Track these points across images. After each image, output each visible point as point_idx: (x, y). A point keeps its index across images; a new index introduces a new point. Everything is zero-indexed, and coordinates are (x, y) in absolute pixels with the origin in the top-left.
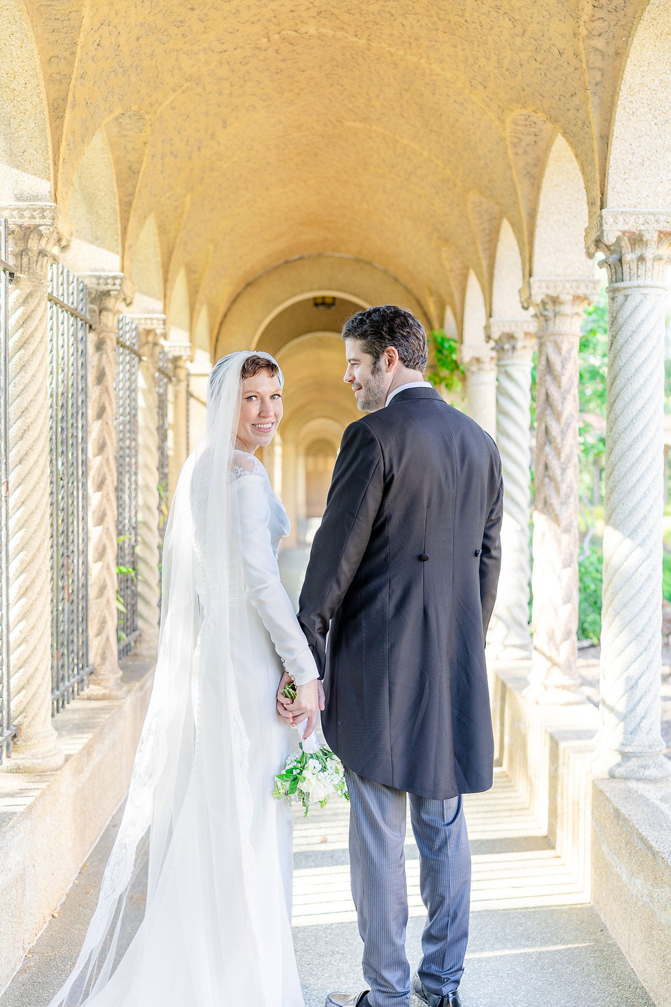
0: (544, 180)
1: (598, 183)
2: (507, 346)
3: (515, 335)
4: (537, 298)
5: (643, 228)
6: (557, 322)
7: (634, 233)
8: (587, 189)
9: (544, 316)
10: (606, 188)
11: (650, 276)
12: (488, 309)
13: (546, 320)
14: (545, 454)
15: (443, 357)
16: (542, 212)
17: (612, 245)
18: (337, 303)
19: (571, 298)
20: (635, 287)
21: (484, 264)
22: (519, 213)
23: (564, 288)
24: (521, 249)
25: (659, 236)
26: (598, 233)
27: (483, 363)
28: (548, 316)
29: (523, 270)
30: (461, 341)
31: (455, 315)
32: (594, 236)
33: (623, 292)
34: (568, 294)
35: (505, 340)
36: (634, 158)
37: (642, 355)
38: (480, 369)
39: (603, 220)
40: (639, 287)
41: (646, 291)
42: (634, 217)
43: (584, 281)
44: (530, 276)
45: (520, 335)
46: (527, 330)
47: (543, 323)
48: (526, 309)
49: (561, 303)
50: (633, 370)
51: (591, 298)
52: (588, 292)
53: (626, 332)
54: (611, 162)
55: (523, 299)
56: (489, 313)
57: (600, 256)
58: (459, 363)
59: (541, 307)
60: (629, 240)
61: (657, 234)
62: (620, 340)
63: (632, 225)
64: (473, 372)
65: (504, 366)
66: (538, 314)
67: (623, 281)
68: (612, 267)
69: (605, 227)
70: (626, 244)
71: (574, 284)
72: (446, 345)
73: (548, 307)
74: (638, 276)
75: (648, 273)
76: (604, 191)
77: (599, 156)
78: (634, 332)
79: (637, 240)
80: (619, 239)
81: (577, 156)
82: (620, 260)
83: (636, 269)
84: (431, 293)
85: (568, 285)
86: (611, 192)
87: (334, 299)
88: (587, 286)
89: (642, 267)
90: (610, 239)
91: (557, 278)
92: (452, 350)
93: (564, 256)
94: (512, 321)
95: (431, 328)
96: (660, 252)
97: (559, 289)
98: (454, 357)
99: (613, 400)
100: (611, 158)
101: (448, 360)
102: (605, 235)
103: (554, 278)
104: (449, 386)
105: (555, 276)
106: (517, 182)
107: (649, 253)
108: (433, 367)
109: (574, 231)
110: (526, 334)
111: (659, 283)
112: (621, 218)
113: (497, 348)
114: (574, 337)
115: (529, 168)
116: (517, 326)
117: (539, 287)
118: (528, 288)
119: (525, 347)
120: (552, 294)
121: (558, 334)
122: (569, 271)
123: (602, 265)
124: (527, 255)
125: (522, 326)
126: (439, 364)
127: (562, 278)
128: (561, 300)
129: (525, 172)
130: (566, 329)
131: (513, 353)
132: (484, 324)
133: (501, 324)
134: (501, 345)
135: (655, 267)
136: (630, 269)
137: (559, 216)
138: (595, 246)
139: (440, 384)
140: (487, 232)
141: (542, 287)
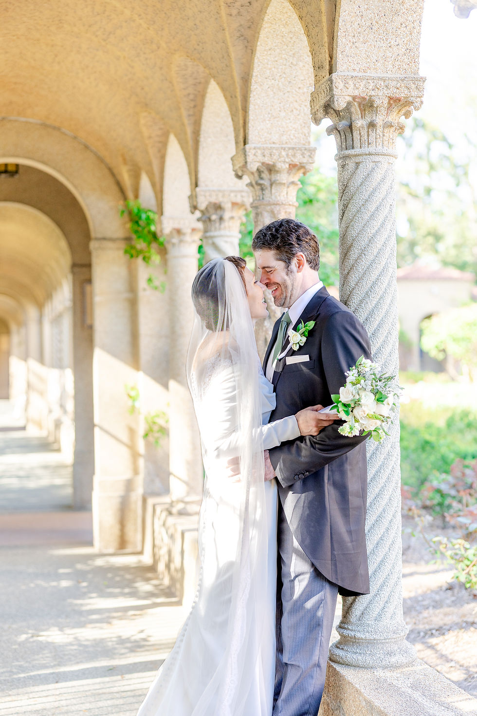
0: (259, 44)
1: (326, 45)
2: (214, 217)
3: (223, 205)
4: (253, 166)
5: (373, 93)
6: (273, 191)
7: (364, 98)
8: (313, 53)
9: (260, 185)
10: (335, 51)
11: (381, 144)
12: (193, 178)
13: (262, 189)
14: (264, 329)
15: (139, 229)
16: (257, 76)
17: (341, 111)
18: (21, 171)
19: (287, 166)
20: (366, 154)
21: (189, 130)
22: (232, 77)
23: (280, 154)
24: (233, 115)
25: (389, 103)
26: (328, 98)
27: (184, 234)
28: (264, 184)
29: (237, 137)
30: (161, 212)
31: (153, 185)
32: (322, 100)
33: (354, 159)
34: (284, 162)
35: (211, 211)
36: (363, 21)
37: (376, 225)
38: (181, 241)
39: (334, 84)
40: (370, 154)
41: (377, 158)
42: (364, 82)
43: (300, 149)
44: (245, 143)
45: (227, 206)
46: (234, 200)
47: (259, 192)
48: (239, 177)
49: (277, 172)
50: (366, 240)
51: (307, 167)
52: (305, 161)
53: (358, 200)
54: (340, 24)
55: (237, 167)
56: (194, 182)
58: (159, 234)
59: (256, 175)
60: (360, 105)
61: (387, 100)
62: (352, 209)
63: (362, 90)
64: (174, 245)
65: (212, 237)
66: (254, 183)
67: (353, 148)
68: (342, 133)
69: (336, 92)
70: (356, 109)
71: (291, 152)
72: (144, 216)
73: (263, 175)
74: (369, 144)
75: (378, 140)
76: (332, 54)
77: (327, 19)
78: (367, 200)
79: (368, 105)
80: (349, 104)
81: (301, 18)
82: (350, 127)
83: (366, 137)
84: (125, 162)
85: (284, 153)
86: (340, 55)
87: (17, 166)
88: (303, 154)
89: (373, 135)
90: (340, 103)
91: (273, 146)
92: (149, 221)
93: (279, 123)
94: (219, 191)
95: (125, 198)
96: (390, 119)
97: (275, 157)
98: (153, 228)
99: (346, 272)
100: (340, 21)
101: (145, 231)
102: (335, 99)
103: (269, 146)
104: (147, 259)
105: (270, 144)
106: (230, 44)
107: (379, 120)
108: (128, 239)
109: (288, 97)
110: (234, 204)
111: (390, 151)
112: (351, 83)
113: (204, 218)
114: (291, 207)
115: (243, 30)
116: (223, 196)
117: (255, 155)
118: (243, 156)
119: (232, 218)
120: (267, 162)
121: (274, 204)
122: (284, 138)
123: (330, 131)
124: (241, 122)
125: (229, 195)
126: (134, 236)
127: (277, 146)
128: (277, 169)
129: (238, 34)
130: (282, 198)
131: (220, 224)
132: (189, 193)
133: (207, 194)
134: (207, 215)
135: (385, 134)
136: (361, 136)
137: (273, 81)
138: (324, 110)
139: (137, 257)
140: (192, 97)
141: (257, 154)
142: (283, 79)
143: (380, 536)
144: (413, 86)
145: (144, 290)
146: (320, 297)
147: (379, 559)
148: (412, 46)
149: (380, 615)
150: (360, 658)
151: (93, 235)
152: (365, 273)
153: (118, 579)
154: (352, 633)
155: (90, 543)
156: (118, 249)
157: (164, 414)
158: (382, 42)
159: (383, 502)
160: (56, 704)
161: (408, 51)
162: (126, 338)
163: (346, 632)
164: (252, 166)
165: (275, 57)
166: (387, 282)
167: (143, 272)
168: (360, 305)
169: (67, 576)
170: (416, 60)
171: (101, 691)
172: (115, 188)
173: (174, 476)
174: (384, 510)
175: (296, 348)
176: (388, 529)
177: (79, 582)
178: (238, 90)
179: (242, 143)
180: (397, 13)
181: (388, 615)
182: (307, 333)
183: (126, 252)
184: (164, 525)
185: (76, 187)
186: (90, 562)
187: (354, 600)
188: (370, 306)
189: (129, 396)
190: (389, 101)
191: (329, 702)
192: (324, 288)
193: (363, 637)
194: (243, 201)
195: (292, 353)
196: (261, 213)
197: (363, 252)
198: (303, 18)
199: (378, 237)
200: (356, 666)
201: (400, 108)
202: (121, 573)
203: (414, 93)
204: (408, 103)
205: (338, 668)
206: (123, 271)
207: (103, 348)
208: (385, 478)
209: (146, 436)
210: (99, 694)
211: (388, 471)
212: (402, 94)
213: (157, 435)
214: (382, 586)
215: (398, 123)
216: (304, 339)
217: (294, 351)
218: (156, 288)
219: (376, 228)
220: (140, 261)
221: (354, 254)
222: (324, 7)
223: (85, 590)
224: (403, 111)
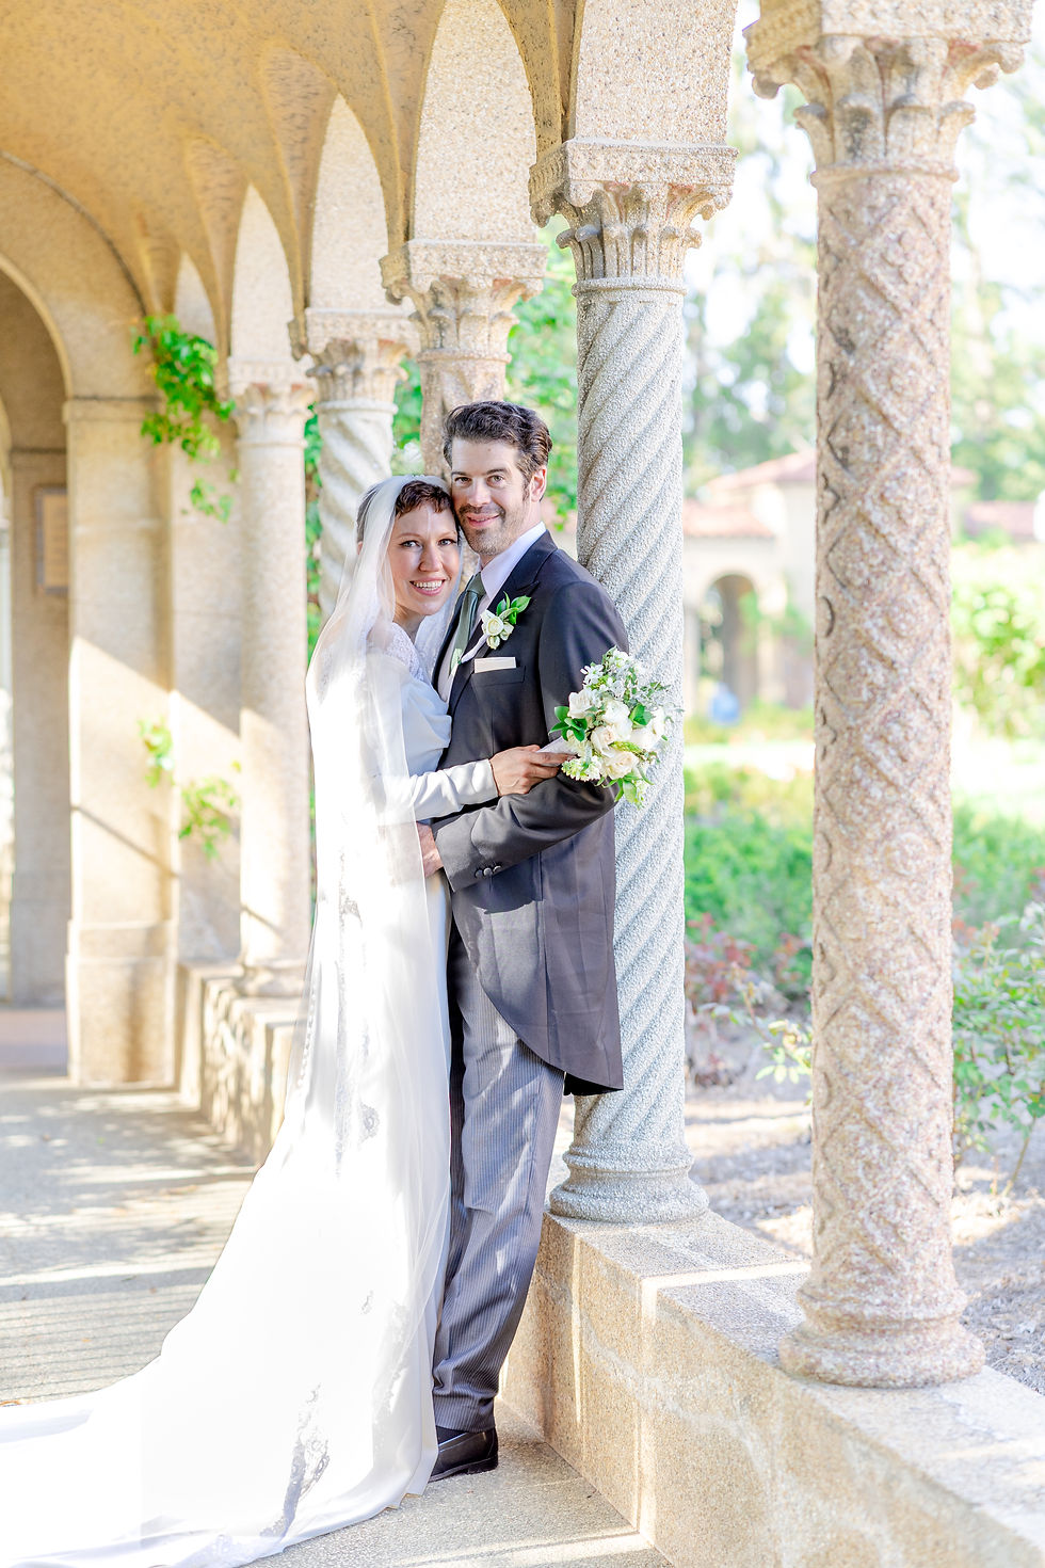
0: (436, 43)
1: (558, 85)
2: (341, 370)
3: (360, 345)
4: (423, 283)
5: (641, 177)
6: (462, 332)
7: (625, 187)
8: (535, 92)
9: (436, 318)
10: (572, 98)
11: (655, 271)
12: (300, 287)
13: (441, 328)
15: (176, 379)
16: (431, 105)
17: (584, 207)
19: (490, 283)
20: (628, 289)
21: (292, 188)
23: (476, 260)
24: (385, 177)
25: (670, 194)
26: (559, 184)
27: (276, 397)
28: (443, 318)
29: (391, 220)
30: (226, 347)
31: (210, 289)
32: (550, 186)
33: (605, 297)
34: (484, 275)
35: (337, 356)
36: (624, 44)
37: (644, 417)
38: (268, 412)
39: (569, 159)
40: (634, 288)
41: (646, 296)
42: (625, 157)
43: (517, 250)
44: (407, 238)
45: (370, 347)
46: (384, 335)
47: (434, 334)
48: (396, 301)
49: (470, 294)
50: (626, 445)
51: (530, 285)
52: (525, 273)
53: (612, 372)
54: (582, 50)
55: (389, 280)
56: (300, 294)
57: (560, 223)
58: (217, 392)
59: (429, 299)
60: (617, 197)
61: (666, 189)
62: (602, 387)
63: (619, 171)
64: (253, 418)
65: (338, 411)
66: (423, 314)
67: (604, 275)
68: (585, 247)
69: (573, 174)
70: (609, 204)
71: (497, 256)
72: (185, 352)
73: (443, 300)
74: (633, 268)
75: (651, 262)
76: (568, 103)
77: (559, 37)
78: (628, 373)
79: (631, 199)
80: (597, 195)
81: (513, 24)
82: (600, 236)
83: (628, 255)
84: (145, 230)
85: (483, 258)
86: (582, 107)
88: (521, 260)
89: (640, 252)
90: (581, 195)
91: (463, 242)
92: (197, 363)
93: (475, 198)
94: (354, 316)
95: (144, 311)
96: (673, 223)
97: (465, 266)
98: (206, 379)
99: (589, 503)
100: (583, 44)
101: (189, 383)
102: (572, 187)
103: (455, 242)
104: (190, 446)
105: (456, 238)
106: (379, 43)
107: (652, 226)
108: (148, 400)
109: (493, 146)
110: (384, 343)
111: (673, 282)
112: (600, 158)
113: (320, 372)
114: (497, 364)
115: (405, 16)
116: (361, 327)
117: (426, 260)
118: (403, 261)
119: (380, 372)
120: (451, 275)
121: (463, 358)
122: (485, 228)
123: (565, 240)
124: (400, 192)
125: (374, 325)
126: (162, 393)
127: (472, 242)
128: (469, 288)
129: (396, 24)
130: (480, 346)
131: (354, 385)
132: (290, 318)
133: (329, 322)
134: (328, 365)
135: (664, 251)
136: (619, 254)
137: (463, 116)
138: (552, 204)
139: (170, 440)
140: (299, 121)
141: (429, 258)
142: (483, 113)
143: (643, 986)
144: (715, 165)
145: (184, 512)
146: (541, 553)
147: (641, 1028)
148: (713, 91)
149: (641, 1129)
150: (604, 1204)
151: (70, 389)
152: (623, 507)
153: (127, 1133)
154: (591, 1162)
155: (62, 1071)
156: (127, 421)
157: (225, 785)
158: (659, 83)
159: (650, 924)
160: (28, 1331)
161: (706, 99)
162: (143, 619)
163: (579, 1161)
164: (420, 281)
165: (469, 69)
166: (662, 522)
167: (182, 474)
168: (613, 564)
169: (19, 1128)
170: (721, 117)
171: (113, 1313)
172: (120, 288)
173: (251, 913)
174: (652, 940)
175: (494, 644)
176: (657, 975)
177: (45, 1140)
178: (395, 131)
179: (402, 236)
180: (686, 31)
181: (657, 1129)
182: (514, 619)
183: (145, 429)
184: (227, 1017)
185: (33, 282)
186: (65, 1103)
187: (596, 1103)
188: (632, 566)
189: (150, 746)
190: (671, 191)
191: (547, 1286)
192: (547, 535)
193: (611, 1168)
194: (402, 337)
195: (487, 652)
196: (438, 374)
197: (620, 468)
198: (517, 27)
199: (648, 440)
200: (596, 1220)
201: (691, 203)
202: (136, 1123)
203: (717, 178)
204: (704, 194)
205: (563, 1223)
206: (138, 471)
207: (92, 638)
208: (654, 881)
209: (186, 831)
210: (111, 1317)
211: (660, 869)
212: (694, 179)
213: (207, 830)
214: (646, 1076)
215: (688, 230)
216: (510, 629)
217: (490, 650)
218: (209, 510)
219: (644, 424)
220: (175, 448)
221: (603, 471)
222: (553, 14)
223: (59, 1153)
224: (699, 206)
